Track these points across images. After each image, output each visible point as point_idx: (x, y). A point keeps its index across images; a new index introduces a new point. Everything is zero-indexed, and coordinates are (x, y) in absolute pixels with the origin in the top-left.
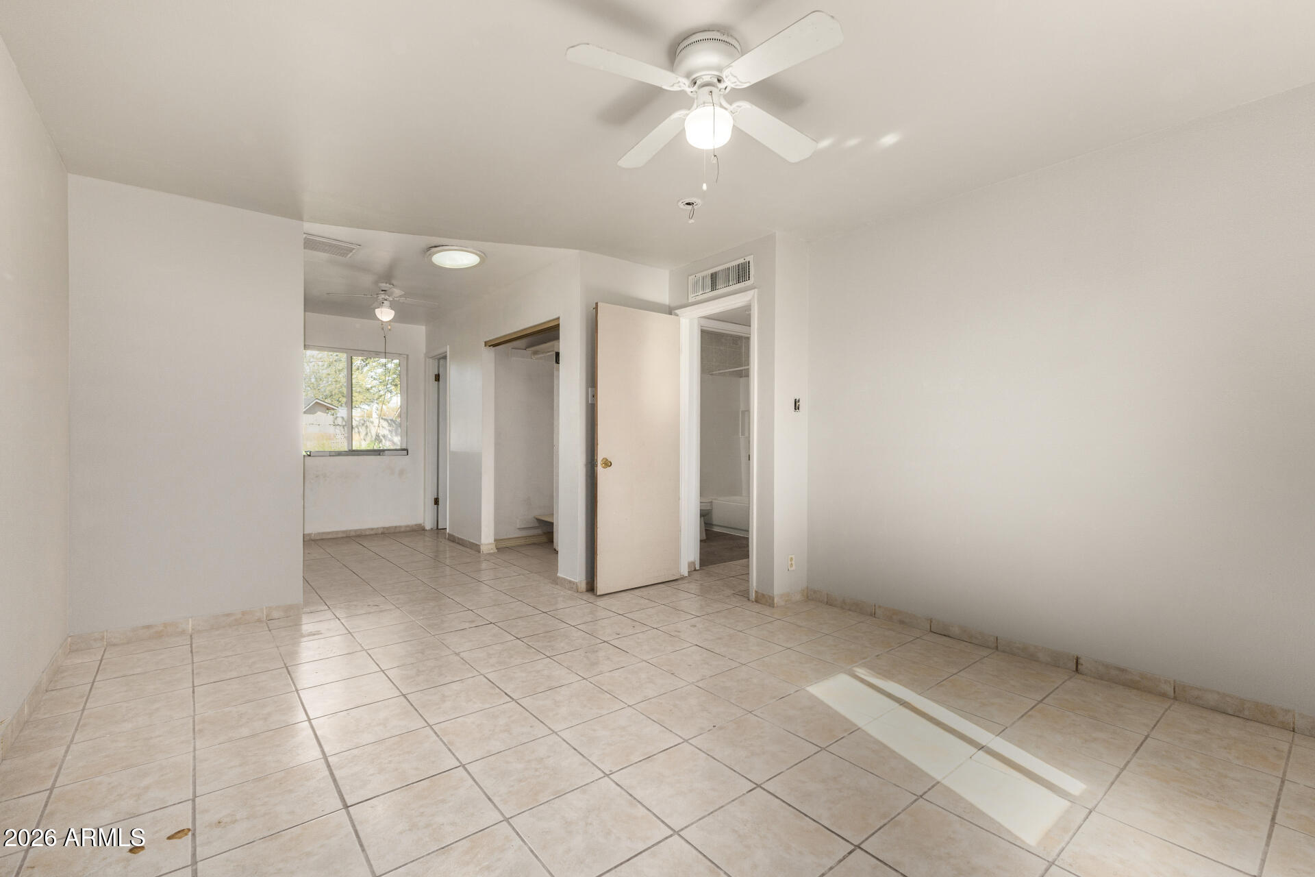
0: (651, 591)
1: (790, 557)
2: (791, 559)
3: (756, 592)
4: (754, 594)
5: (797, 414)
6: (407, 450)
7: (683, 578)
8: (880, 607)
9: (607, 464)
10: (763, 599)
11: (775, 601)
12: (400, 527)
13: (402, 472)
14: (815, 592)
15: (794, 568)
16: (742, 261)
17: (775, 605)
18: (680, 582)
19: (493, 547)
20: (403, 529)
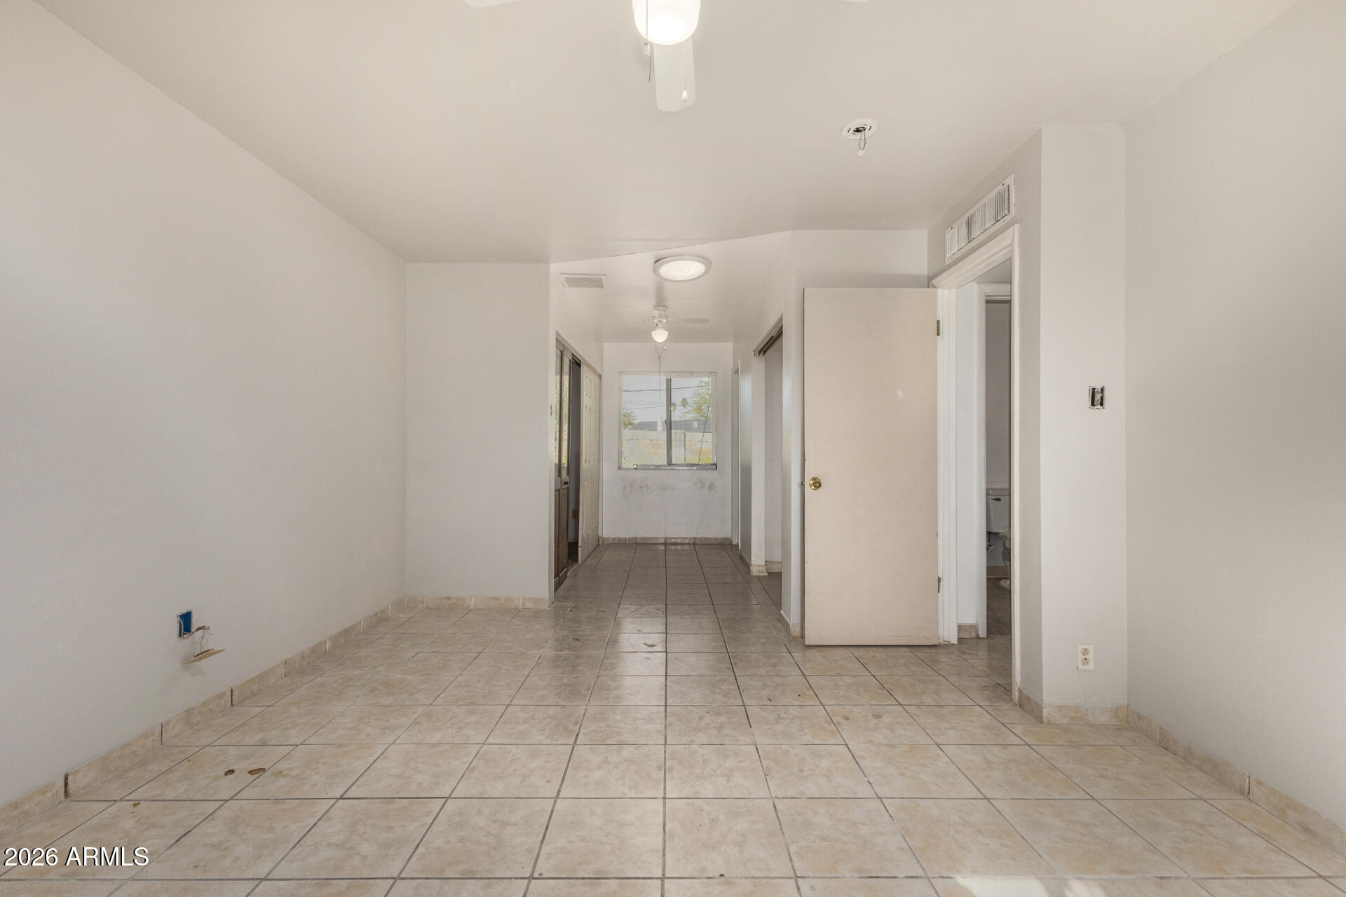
0: (881, 654)
1: (1081, 647)
2: (1086, 652)
3: (1020, 691)
4: (1017, 694)
5: (1097, 412)
6: (716, 465)
7: (948, 646)
8: (1259, 783)
9: (817, 484)
10: (1029, 707)
11: (1045, 712)
12: (710, 539)
13: (711, 486)
14: (1139, 717)
15: (1091, 666)
16: (1000, 188)
17: (1045, 720)
18: (941, 650)
19: (764, 569)
20: (712, 542)
